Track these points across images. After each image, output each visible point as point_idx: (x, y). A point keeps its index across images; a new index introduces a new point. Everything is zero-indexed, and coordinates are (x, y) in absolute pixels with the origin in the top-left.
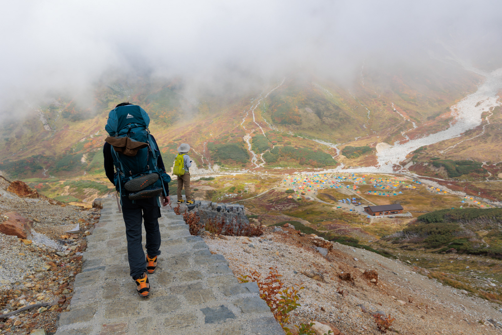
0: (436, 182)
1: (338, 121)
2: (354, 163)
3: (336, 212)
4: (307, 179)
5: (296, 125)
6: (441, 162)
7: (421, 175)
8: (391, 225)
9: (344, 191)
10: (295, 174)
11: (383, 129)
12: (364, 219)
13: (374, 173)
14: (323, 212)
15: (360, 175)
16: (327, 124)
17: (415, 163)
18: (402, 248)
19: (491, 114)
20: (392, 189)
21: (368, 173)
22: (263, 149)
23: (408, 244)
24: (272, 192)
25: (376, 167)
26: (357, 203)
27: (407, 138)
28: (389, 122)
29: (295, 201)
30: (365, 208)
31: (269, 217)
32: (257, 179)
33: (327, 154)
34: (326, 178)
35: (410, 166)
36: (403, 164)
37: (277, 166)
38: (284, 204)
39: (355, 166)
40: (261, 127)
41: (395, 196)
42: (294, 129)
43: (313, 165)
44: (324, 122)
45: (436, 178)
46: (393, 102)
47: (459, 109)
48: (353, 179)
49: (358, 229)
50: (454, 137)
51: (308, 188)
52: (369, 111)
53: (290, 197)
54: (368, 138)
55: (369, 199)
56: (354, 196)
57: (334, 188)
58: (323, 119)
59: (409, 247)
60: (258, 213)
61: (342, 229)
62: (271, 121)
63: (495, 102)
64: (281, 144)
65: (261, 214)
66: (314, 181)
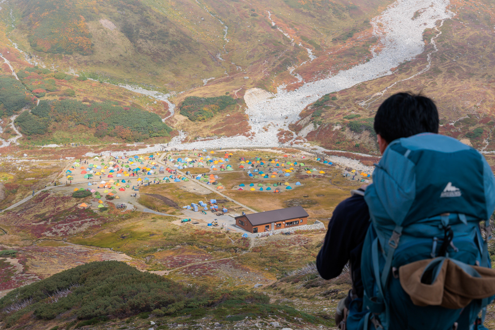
0: (357, 160)
1: (168, 47)
2: (204, 130)
3: (180, 230)
4: (114, 166)
5: (83, 55)
6: (364, 123)
7: (330, 148)
8: (290, 249)
9: (192, 187)
10: (88, 158)
11: (255, 62)
12: (237, 240)
13: (244, 149)
14: (155, 232)
15: (219, 154)
16: (147, 54)
17: (318, 126)
18: (326, 295)
19: (438, 33)
20: (282, 178)
21: (232, 148)
22: (16, 108)
23: (338, 287)
24: (44, 197)
25: (247, 136)
26: (219, 210)
27: (300, 79)
28: (264, 49)
29: (95, 213)
30: (236, 218)
31: (42, 251)
32: (8, 172)
33: (150, 114)
34: (154, 163)
35: (309, 132)
36: (296, 128)
37: (49, 142)
38: (72, 221)
39: (208, 136)
40: (8, 59)
41: (289, 192)
42: (79, 64)
43: (124, 136)
44: (140, 49)
45: (357, 152)
46: (270, 10)
47: (385, 24)
48: (207, 162)
49: (228, 261)
50: (381, 76)
51: (119, 184)
52: (226, 27)
53: (84, 205)
54: (227, 80)
55: (242, 199)
56: (213, 195)
57: (172, 181)
58: (139, 42)
59: (340, 293)
60: (16, 245)
61: (197, 263)
62: (28, 48)
63: (443, 11)
64: (53, 95)
65: (23, 247)
66: (130, 169)
